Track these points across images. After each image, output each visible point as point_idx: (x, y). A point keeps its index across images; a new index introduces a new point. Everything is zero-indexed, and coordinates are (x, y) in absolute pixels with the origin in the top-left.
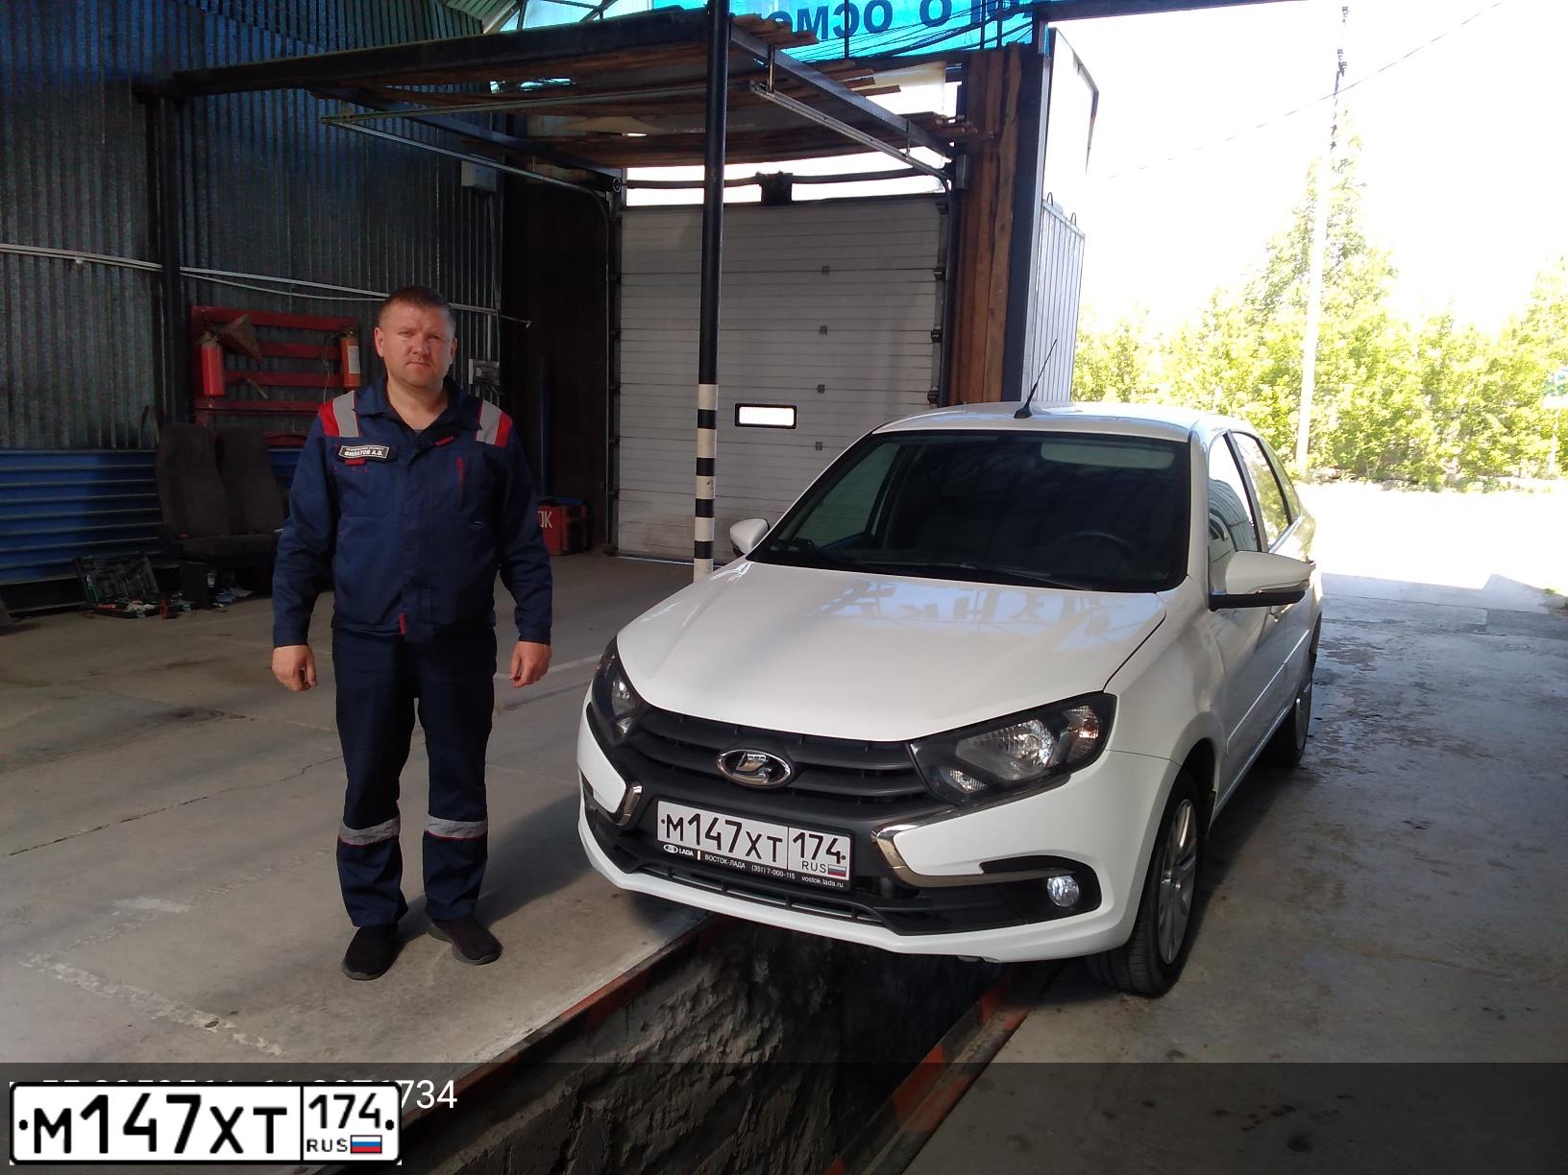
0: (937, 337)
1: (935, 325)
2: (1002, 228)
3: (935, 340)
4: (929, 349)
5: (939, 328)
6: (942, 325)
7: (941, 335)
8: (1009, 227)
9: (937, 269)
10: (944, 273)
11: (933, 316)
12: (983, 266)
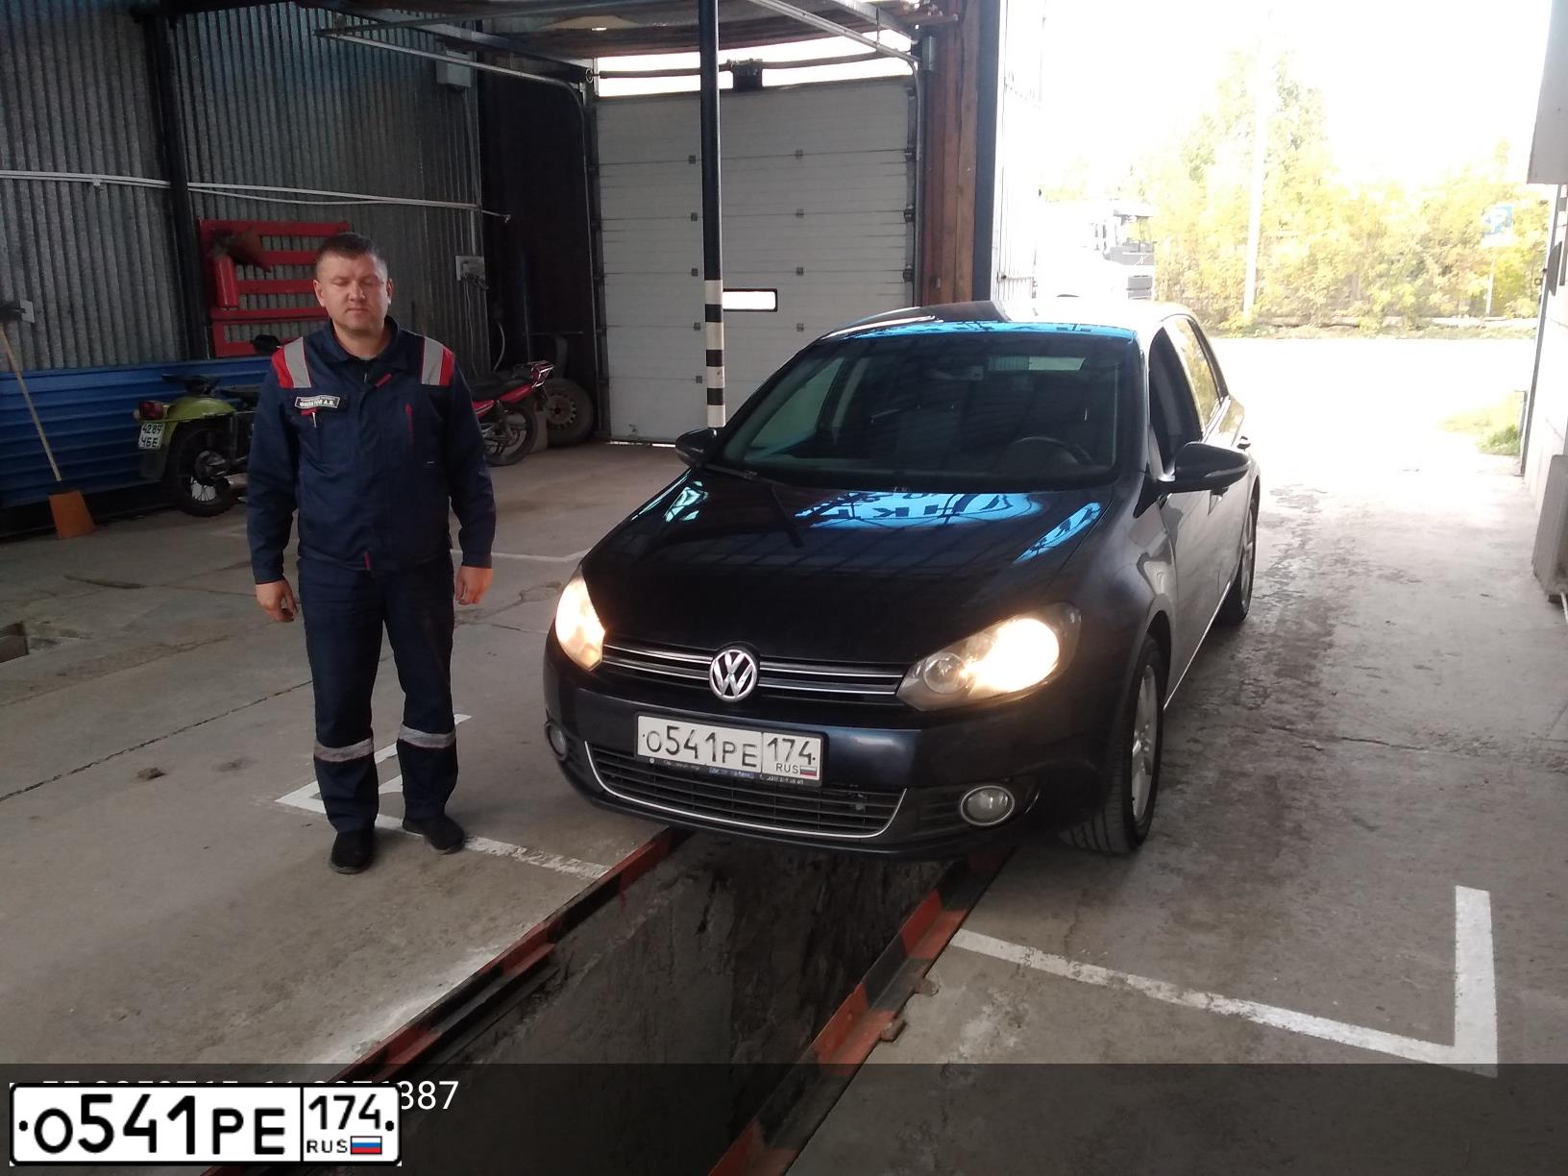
0: (910, 216)
1: (908, 205)
2: (968, 108)
3: (907, 221)
4: (903, 229)
5: (911, 207)
6: (914, 205)
7: (914, 214)
8: (974, 107)
9: (907, 150)
10: (914, 153)
11: (905, 197)
12: (950, 147)
